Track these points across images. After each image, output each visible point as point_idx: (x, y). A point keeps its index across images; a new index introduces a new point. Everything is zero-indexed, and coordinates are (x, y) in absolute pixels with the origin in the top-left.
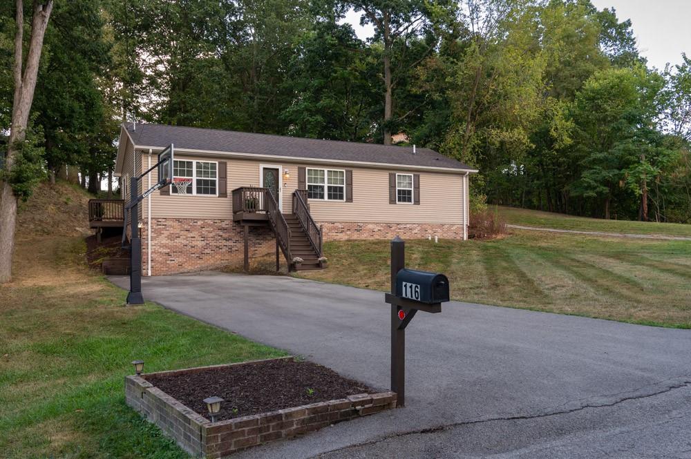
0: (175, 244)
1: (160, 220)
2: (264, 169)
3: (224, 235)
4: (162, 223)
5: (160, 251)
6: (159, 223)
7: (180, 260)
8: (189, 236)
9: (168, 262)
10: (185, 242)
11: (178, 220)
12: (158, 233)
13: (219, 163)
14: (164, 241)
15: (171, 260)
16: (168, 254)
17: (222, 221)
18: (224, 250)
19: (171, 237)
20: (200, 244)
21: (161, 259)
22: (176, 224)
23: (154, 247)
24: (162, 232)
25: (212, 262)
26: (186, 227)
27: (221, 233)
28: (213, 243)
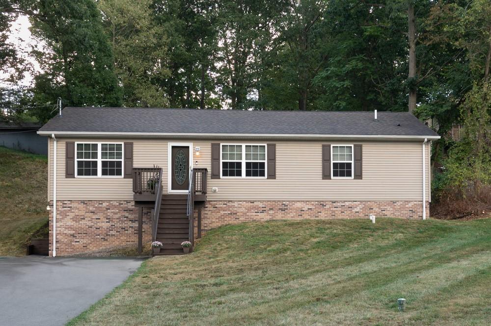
0: (80, 225)
1: (65, 202)
2: (173, 147)
3: (130, 216)
4: (67, 205)
5: (65, 232)
6: (65, 206)
7: (85, 242)
8: (94, 217)
9: (73, 243)
10: (90, 224)
11: (83, 202)
12: (63, 215)
13: (125, 144)
14: (70, 223)
15: (76, 242)
16: (73, 236)
17: (128, 202)
18: (129, 232)
19: (76, 219)
20: (105, 225)
21: (66, 240)
22: (82, 205)
23: (59, 229)
24: (68, 214)
25: (118, 243)
26: (91, 209)
27: (127, 214)
28: (119, 225)
